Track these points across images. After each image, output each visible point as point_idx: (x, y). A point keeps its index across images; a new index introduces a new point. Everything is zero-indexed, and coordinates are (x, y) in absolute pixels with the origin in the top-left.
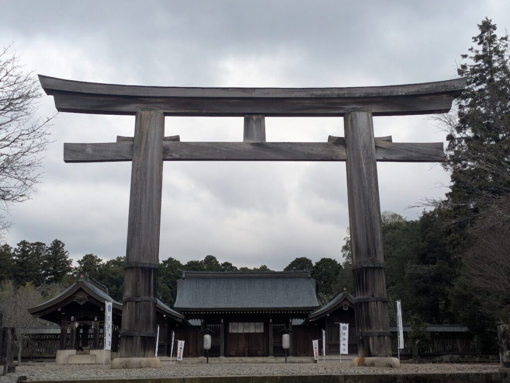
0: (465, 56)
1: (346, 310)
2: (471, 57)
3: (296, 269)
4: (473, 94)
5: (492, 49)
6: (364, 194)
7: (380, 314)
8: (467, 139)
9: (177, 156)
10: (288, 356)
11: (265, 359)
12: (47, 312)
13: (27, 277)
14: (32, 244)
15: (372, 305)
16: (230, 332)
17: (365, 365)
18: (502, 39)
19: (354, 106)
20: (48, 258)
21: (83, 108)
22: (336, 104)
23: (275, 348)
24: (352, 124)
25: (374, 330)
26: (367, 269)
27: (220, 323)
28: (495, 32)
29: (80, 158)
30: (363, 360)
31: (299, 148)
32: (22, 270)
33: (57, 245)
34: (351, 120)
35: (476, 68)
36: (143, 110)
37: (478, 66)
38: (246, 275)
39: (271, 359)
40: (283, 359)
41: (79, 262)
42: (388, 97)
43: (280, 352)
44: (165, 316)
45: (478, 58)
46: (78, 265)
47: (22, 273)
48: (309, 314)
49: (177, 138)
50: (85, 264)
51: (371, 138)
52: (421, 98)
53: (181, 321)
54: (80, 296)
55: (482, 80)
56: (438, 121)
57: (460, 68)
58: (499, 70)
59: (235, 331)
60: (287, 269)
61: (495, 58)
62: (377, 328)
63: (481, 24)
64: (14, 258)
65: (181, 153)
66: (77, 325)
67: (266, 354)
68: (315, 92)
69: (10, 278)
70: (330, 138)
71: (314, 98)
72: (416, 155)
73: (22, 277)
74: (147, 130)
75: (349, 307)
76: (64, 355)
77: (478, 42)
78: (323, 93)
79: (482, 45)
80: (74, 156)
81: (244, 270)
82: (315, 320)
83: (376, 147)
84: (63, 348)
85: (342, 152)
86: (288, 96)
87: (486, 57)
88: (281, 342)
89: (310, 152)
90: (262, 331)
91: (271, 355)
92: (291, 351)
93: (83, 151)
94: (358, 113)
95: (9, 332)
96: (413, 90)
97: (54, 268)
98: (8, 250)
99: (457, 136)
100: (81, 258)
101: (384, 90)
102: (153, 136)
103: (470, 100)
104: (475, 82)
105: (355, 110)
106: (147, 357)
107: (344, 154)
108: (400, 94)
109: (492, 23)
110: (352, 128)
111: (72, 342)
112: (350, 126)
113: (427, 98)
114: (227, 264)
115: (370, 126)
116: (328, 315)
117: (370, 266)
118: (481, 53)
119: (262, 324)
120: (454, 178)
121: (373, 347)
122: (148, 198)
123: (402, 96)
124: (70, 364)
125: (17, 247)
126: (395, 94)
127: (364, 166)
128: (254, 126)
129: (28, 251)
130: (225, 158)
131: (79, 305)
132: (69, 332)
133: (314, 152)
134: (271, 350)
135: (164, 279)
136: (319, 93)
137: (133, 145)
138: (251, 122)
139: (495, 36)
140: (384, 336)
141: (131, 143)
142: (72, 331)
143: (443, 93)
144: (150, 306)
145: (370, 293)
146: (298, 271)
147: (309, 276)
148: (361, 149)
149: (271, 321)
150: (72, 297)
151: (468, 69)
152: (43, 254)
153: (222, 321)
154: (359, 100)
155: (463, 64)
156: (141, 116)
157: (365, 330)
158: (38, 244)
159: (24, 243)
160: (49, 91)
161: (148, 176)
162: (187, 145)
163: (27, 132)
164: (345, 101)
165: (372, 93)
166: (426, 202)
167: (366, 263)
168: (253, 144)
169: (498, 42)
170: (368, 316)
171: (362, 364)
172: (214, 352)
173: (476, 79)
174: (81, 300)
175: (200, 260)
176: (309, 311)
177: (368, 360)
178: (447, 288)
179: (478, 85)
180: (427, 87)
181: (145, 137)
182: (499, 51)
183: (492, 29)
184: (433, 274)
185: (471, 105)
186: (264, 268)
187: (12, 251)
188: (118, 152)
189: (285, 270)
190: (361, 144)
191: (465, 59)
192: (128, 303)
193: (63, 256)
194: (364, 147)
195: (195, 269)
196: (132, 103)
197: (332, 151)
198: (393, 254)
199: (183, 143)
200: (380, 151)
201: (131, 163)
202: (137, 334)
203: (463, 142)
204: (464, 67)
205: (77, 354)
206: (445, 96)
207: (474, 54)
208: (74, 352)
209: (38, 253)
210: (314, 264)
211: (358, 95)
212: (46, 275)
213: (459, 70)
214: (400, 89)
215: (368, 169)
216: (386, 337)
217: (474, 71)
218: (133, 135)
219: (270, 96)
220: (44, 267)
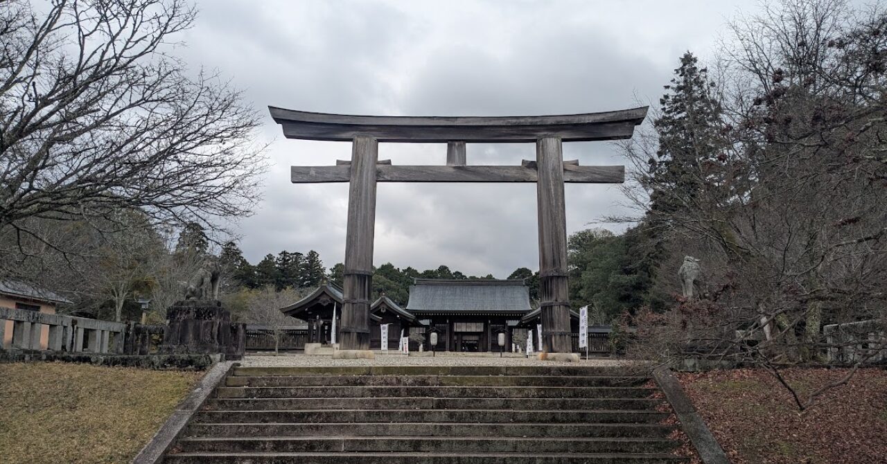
0: (667, 87)
2: (673, 88)
3: (519, 278)
4: (673, 123)
5: (692, 80)
6: (551, 211)
7: (562, 316)
8: (667, 163)
9: (389, 179)
10: (504, 351)
11: (484, 354)
12: (296, 311)
13: (287, 282)
14: (292, 254)
15: (556, 308)
16: (455, 330)
17: (547, 359)
18: (702, 70)
19: (546, 133)
20: (305, 266)
21: (312, 136)
22: (529, 131)
23: (493, 345)
24: (543, 150)
25: (556, 330)
26: (552, 277)
27: (446, 323)
28: (696, 65)
29: (305, 179)
30: (546, 355)
31: (496, 171)
32: (283, 276)
33: (312, 254)
34: (542, 146)
35: (677, 98)
36: (358, 136)
37: (680, 96)
38: (474, 282)
39: (489, 354)
40: (499, 354)
41: (331, 269)
42: (576, 125)
43: (496, 348)
44: (398, 316)
45: (679, 88)
46: (330, 273)
47: (283, 279)
48: (522, 316)
49: (389, 162)
50: (337, 271)
51: (559, 162)
52: (606, 125)
53: (412, 321)
54: (324, 298)
55: (683, 109)
56: (616, 147)
57: (663, 98)
58: (698, 99)
59: (459, 330)
60: (510, 277)
61: (695, 88)
62: (559, 328)
63: (683, 57)
64: (277, 266)
65: (392, 175)
66: (322, 322)
67: (485, 350)
68: (510, 120)
69: (273, 283)
70: (523, 162)
71: (509, 126)
72: (599, 177)
73: (284, 282)
74: (362, 155)
76: (311, 347)
77: (680, 73)
78: (518, 121)
79: (683, 77)
80: (300, 178)
81: (473, 278)
82: (527, 321)
83: (565, 170)
84: (310, 341)
85: (533, 174)
86: (486, 124)
87: (686, 88)
88: (497, 341)
89: (506, 174)
90: (482, 330)
91: (489, 351)
92: (506, 348)
93: (308, 174)
94: (548, 139)
95: (241, 326)
96: (598, 118)
97: (310, 274)
98: (271, 259)
99: (658, 160)
100: (333, 267)
101: (572, 118)
102: (367, 160)
103: (671, 127)
104: (676, 110)
105: (546, 136)
106: (362, 349)
107: (536, 176)
108: (587, 122)
109: (693, 56)
110: (543, 153)
111: (317, 338)
112: (541, 151)
113: (611, 125)
114: (458, 273)
115: (560, 150)
116: (539, 318)
117: (555, 275)
118: (682, 84)
119: (482, 324)
120: (653, 198)
121: (555, 345)
122: (362, 215)
123: (589, 123)
124: (316, 355)
125: (279, 256)
126: (582, 122)
127: (552, 187)
128: (456, 151)
129: (288, 260)
130: (430, 180)
131: (323, 306)
132: (315, 328)
133: (509, 175)
134: (489, 347)
135: (404, 285)
136: (514, 121)
137: (350, 168)
138: (453, 147)
139: (695, 68)
140: (565, 335)
141: (349, 166)
142: (318, 327)
143: (626, 121)
144: (364, 307)
145: (554, 298)
146: (519, 280)
147: (524, 284)
148: (550, 172)
149: (489, 322)
150: (316, 299)
151: (670, 99)
152: (301, 263)
153: (448, 321)
154: (550, 127)
155: (666, 94)
156: (357, 142)
157: (549, 330)
158: (297, 254)
159: (284, 253)
160: (278, 121)
161: (363, 195)
162: (397, 168)
163: (248, 156)
164: (537, 128)
165: (562, 121)
166: (603, 219)
167: (551, 272)
168: (455, 168)
169: (698, 74)
170: (552, 319)
171: (545, 358)
172: (440, 347)
173: (677, 108)
174: (324, 302)
175: (434, 270)
176: (522, 314)
177: (550, 355)
178: (643, 295)
179: (679, 113)
180: (612, 115)
181: (360, 161)
182: (698, 82)
183: (693, 62)
184: (634, 283)
185: (671, 132)
186: (490, 277)
187: (275, 260)
188: (338, 174)
189: (508, 278)
190: (550, 167)
191: (667, 90)
192: (346, 305)
193: (318, 264)
194: (553, 170)
195: (429, 277)
196: (348, 131)
197: (525, 173)
198: (600, 265)
199: (395, 167)
200: (567, 173)
201: (348, 183)
202: (353, 330)
203: (663, 166)
204: (666, 97)
205: (322, 347)
206: (627, 123)
207: (675, 85)
208: (319, 345)
209: (296, 262)
210: (534, 274)
211: (549, 123)
212: (304, 280)
213: (661, 100)
214: (587, 117)
215: (556, 190)
216: (567, 336)
217: (675, 101)
218: (350, 160)
219: (471, 124)
220: (302, 273)
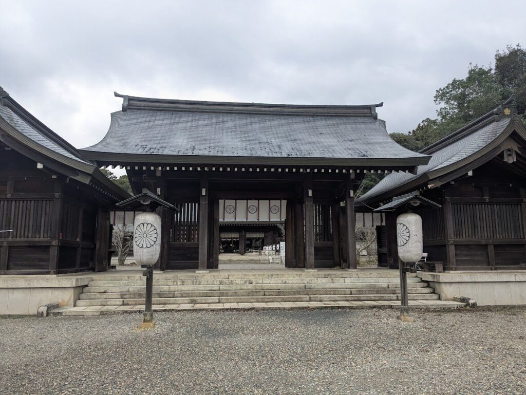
1: (511, 161)
44: (40, 166)
75: (517, 154)
82: (439, 184)
91: (310, 267)
116: (470, 173)
119: (284, 202)
